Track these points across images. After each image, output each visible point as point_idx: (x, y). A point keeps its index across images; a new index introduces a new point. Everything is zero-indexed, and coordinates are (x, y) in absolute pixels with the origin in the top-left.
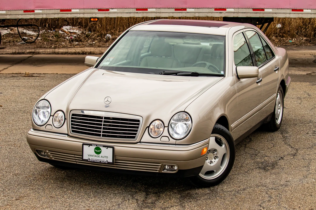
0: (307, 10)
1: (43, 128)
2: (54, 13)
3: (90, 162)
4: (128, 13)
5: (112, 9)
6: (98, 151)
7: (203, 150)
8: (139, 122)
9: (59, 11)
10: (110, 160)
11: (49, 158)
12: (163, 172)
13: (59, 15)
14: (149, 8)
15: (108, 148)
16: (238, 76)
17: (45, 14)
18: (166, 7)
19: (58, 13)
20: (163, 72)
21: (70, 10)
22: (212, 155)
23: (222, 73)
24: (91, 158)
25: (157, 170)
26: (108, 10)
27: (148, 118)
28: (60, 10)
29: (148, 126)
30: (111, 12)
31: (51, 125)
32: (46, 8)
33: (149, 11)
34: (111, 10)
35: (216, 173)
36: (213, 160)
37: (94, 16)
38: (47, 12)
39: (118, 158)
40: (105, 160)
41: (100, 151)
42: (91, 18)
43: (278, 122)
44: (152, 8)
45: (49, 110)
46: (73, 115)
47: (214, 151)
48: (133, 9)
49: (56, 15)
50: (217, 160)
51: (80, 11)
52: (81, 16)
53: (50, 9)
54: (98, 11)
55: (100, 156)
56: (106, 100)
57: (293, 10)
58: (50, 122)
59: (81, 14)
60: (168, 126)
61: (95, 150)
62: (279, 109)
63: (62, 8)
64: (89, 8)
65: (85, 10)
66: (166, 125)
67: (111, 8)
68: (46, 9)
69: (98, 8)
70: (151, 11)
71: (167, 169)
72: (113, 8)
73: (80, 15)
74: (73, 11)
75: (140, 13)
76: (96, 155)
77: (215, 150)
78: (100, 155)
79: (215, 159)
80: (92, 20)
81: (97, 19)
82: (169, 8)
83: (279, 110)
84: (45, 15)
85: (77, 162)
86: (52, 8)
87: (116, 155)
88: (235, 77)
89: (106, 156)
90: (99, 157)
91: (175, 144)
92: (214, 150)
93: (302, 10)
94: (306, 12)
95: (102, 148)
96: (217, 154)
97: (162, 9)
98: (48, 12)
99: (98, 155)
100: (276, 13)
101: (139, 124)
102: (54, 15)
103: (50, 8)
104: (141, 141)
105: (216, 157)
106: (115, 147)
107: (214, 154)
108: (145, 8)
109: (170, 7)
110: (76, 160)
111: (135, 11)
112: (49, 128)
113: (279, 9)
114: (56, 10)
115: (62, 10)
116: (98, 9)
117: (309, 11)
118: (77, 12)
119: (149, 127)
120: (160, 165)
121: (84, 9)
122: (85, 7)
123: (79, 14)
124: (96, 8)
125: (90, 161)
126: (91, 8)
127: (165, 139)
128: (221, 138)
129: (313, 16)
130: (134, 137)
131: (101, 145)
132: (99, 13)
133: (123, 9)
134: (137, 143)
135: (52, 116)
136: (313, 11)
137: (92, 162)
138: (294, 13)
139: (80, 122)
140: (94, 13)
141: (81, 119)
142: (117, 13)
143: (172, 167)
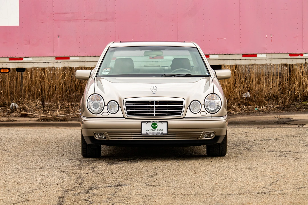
0: (261, 55)
1: (99, 115)
3: (148, 135)
4: (45, 62)
5: (27, 58)
6: (154, 126)
10: (165, 132)
11: (106, 139)
12: (203, 139)
14: (71, 57)
15: (163, 123)
16: (217, 77)
18: (92, 55)
23: (207, 74)
24: (148, 132)
25: (198, 138)
26: (21, 59)
30: (25, 62)
31: (107, 112)
33: (71, 60)
34: (24, 59)
37: (4, 66)
40: (160, 132)
41: (157, 126)
42: (0, 69)
44: (75, 56)
46: (127, 102)
54: (10, 60)
55: (157, 130)
57: (244, 55)
58: (105, 110)
60: (204, 105)
61: (152, 126)
66: (202, 104)
67: (25, 56)
69: (9, 57)
70: (74, 60)
71: (205, 137)
72: (27, 56)
75: (60, 62)
76: (153, 129)
78: (157, 129)
80: (2, 71)
81: (7, 71)
82: (95, 56)
85: (132, 139)
87: (169, 128)
89: (162, 129)
90: (155, 130)
91: (212, 117)
93: (255, 55)
94: (259, 57)
95: (157, 123)
97: (86, 57)
99: (155, 129)
100: (223, 60)
101: (182, 104)
106: (168, 122)
108: (66, 56)
109: (97, 55)
110: (132, 136)
111: (54, 59)
113: (227, 54)
116: (9, 58)
117: (264, 56)
120: (202, 133)
124: (6, 57)
127: (204, 114)
129: (268, 62)
130: (180, 114)
131: (157, 121)
132: (10, 63)
133: (39, 58)
134: (183, 118)
135: (106, 105)
136: (269, 56)
137: (150, 135)
138: (245, 59)
139: (134, 107)
140: (4, 62)
141: (134, 104)
142: (32, 62)
143: (209, 135)
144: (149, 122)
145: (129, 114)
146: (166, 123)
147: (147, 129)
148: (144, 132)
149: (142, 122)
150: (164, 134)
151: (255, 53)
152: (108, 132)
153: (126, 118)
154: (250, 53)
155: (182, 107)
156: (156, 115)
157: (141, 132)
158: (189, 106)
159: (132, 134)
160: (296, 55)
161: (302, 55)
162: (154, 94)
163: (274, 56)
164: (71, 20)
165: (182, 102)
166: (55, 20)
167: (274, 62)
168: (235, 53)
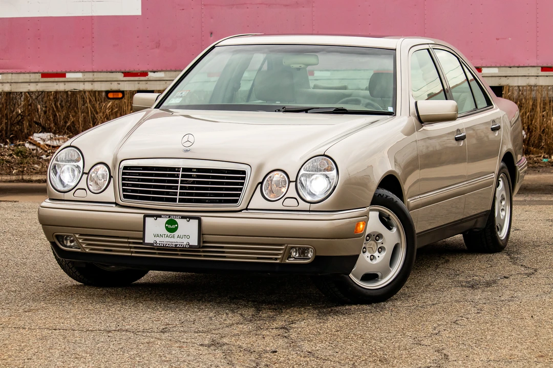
1: (69, 196)
2: (28, 81)
3: (157, 248)
5: (154, 72)
6: (172, 226)
7: (358, 225)
8: (245, 174)
9: (38, 76)
10: (194, 241)
11: (79, 250)
12: (287, 261)
13: (40, 85)
15: (190, 220)
16: (419, 117)
17: (8, 82)
19: (37, 80)
20: (283, 108)
21: (63, 75)
22: (374, 245)
23: (390, 109)
24: (159, 240)
25: (276, 259)
26: (145, 74)
27: (260, 167)
28: (40, 75)
29: (261, 181)
30: (151, 79)
31: (85, 190)
32: (10, 71)
34: (151, 75)
35: (382, 278)
36: (376, 254)
37: (115, 87)
38: (12, 79)
39: (207, 237)
40: (184, 242)
41: (176, 225)
42: (107, 92)
43: (503, 235)
45: (80, 164)
46: (125, 168)
47: (377, 238)
49: (31, 84)
50: (383, 254)
51: (85, 77)
52: (88, 87)
53: (20, 73)
54: (124, 76)
55: (176, 236)
56: (185, 139)
57: (544, 69)
58: (83, 184)
59: (86, 84)
60: (296, 181)
61: (167, 225)
62: (503, 210)
63: (46, 71)
64: (105, 70)
65: (95, 74)
66: (293, 178)
67: (151, 70)
68: (9, 73)
69: (123, 70)
71: (294, 257)
72: (155, 70)
73: (84, 84)
74: (69, 76)
76: (169, 234)
77: (379, 236)
78: (176, 233)
79: (379, 252)
80: (111, 95)
81: (120, 95)
83: (503, 213)
84: (8, 85)
85: (132, 252)
86: (23, 71)
87: (204, 233)
88: (414, 120)
89: (187, 234)
90: (173, 237)
91: (309, 211)
92: (377, 236)
95: (178, 220)
96: (382, 243)
98: (15, 78)
99: (172, 234)
101: (244, 178)
102: (27, 84)
103: (19, 71)
104: (248, 208)
105: (381, 249)
106: (202, 218)
107: (377, 243)
110: (131, 247)
112: (80, 194)
114: (31, 75)
115: (44, 75)
116: (122, 72)
118: (77, 78)
119: (261, 183)
120: (283, 247)
121: (93, 72)
122: (95, 68)
123: (82, 84)
124: (118, 70)
125: (158, 245)
126: (109, 70)
127: (291, 203)
128: (389, 215)
130: (236, 201)
131: (178, 215)
132: (126, 81)
134: (241, 211)
135: (86, 173)
137: (161, 246)
138: (545, 75)
139: (139, 180)
140: (114, 80)
141: (140, 174)
142: (164, 80)
143: (303, 252)
144: (160, 216)
145: (125, 196)
146: (197, 221)
147: (156, 232)
148: (149, 239)
149: (146, 216)
150: (191, 247)
152: (81, 235)
153: (116, 204)
155: (242, 184)
156: (181, 201)
157: (143, 238)
159: (130, 243)
162: (187, 151)
164: (233, 5)
166: (204, 5)
168: (527, 65)
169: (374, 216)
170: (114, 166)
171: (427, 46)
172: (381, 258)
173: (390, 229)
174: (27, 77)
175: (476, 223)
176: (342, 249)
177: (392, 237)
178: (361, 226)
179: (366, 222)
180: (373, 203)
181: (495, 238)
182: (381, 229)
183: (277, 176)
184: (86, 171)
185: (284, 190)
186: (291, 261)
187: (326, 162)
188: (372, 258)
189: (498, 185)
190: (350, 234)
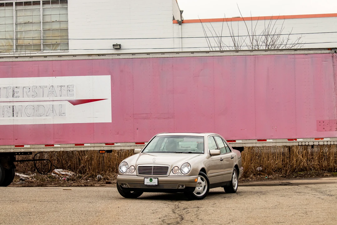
0: (269, 140)
1: (124, 174)
6: (151, 180)
7: (195, 179)
9: (74, 145)
11: (127, 187)
13: (74, 148)
14: (146, 142)
16: (210, 154)
21: (83, 145)
23: (203, 152)
24: (148, 184)
25: (176, 188)
26: (113, 144)
27: (172, 166)
30: (116, 146)
32: (63, 143)
34: (115, 144)
35: (201, 194)
36: (200, 188)
37: (102, 149)
39: (159, 183)
40: (154, 184)
42: (100, 151)
43: (235, 188)
45: (127, 166)
46: (139, 167)
48: (133, 143)
50: (202, 188)
51: (91, 145)
52: (92, 149)
54: (106, 145)
56: (154, 159)
57: (258, 140)
58: (128, 171)
60: (181, 169)
63: (77, 143)
67: (115, 142)
69: (105, 143)
72: (117, 142)
74: (85, 145)
75: (138, 146)
76: (150, 182)
77: (201, 183)
78: (152, 182)
80: (101, 152)
81: (104, 152)
83: (235, 182)
84: (63, 148)
85: (140, 187)
88: (209, 155)
89: (155, 182)
91: (184, 176)
93: (265, 140)
94: (268, 142)
98: (65, 146)
100: (245, 143)
102: (70, 148)
103: (67, 143)
104: (169, 176)
105: (201, 187)
107: (200, 185)
108: (142, 142)
112: (127, 173)
113: (247, 140)
114: (71, 145)
115: (76, 145)
117: (271, 141)
118: (88, 146)
120: (178, 185)
121: (94, 143)
123: (90, 148)
124: (103, 143)
126: (100, 143)
127: (180, 174)
128: (203, 178)
129: (274, 144)
130: (166, 174)
131: (152, 178)
132: (106, 147)
133: (125, 143)
134: (167, 176)
136: (274, 141)
138: (259, 143)
140: (102, 146)
141: (142, 168)
142: (120, 146)
143: (183, 186)
144: (148, 178)
145: (139, 174)
146: (157, 179)
147: (147, 182)
148: (145, 184)
149: (145, 178)
150: (156, 185)
151: (265, 139)
152: (128, 183)
153: (137, 176)
154: (262, 139)
155: (168, 170)
156: (153, 174)
157: (144, 183)
158: (172, 170)
159: (140, 185)
160: (292, 140)
161: (296, 140)
162: (154, 162)
163: (278, 141)
164: (145, 118)
165: (168, 167)
166: (135, 119)
167: (278, 145)
168: (252, 139)
169: (199, 178)
170: (136, 166)
171: (212, 135)
172: (201, 188)
173: (203, 181)
174: (69, 145)
175: (227, 184)
176: (192, 185)
177: (204, 183)
178: (196, 180)
179: (197, 179)
180: (199, 175)
181: (233, 189)
182: (201, 181)
183: (176, 168)
184: (129, 168)
185: (178, 171)
186: (180, 188)
187: (188, 164)
188: (199, 188)
189: (233, 174)
190: (194, 181)
